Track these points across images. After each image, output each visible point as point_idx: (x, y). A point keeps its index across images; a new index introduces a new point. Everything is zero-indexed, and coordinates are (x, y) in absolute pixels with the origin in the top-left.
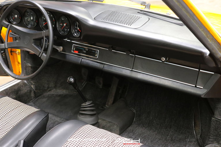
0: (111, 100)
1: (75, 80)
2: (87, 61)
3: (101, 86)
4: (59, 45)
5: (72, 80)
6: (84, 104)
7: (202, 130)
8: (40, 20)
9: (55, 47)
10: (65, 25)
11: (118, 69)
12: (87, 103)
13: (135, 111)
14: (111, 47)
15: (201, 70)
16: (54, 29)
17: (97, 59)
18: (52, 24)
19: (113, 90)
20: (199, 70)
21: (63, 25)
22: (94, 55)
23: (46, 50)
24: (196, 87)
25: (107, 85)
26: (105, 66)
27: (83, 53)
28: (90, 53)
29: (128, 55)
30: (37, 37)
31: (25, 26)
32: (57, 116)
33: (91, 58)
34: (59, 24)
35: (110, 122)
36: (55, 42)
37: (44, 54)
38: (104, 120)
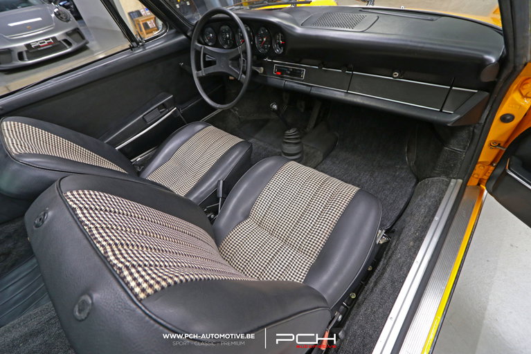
0: (312, 123)
1: (278, 107)
2: (291, 84)
3: (302, 110)
4: (259, 66)
5: (275, 107)
6: (287, 132)
7: (417, 157)
8: (236, 36)
9: (255, 68)
10: (265, 39)
11: (328, 91)
12: (292, 131)
13: (338, 135)
14: (323, 63)
15: (453, 88)
16: (253, 47)
17: (303, 81)
18: (250, 40)
19: (315, 113)
20: (451, 88)
21: (263, 40)
22: (300, 76)
23: (244, 73)
24: (441, 111)
25: (309, 109)
26: (312, 88)
27: (287, 74)
28: (295, 74)
29: (344, 72)
30: (233, 56)
31: (221, 47)
32: (261, 141)
33: (295, 79)
34: (258, 39)
35: (313, 148)
36: (254, 63)
37: (243, 76)
38: (308, 146)
